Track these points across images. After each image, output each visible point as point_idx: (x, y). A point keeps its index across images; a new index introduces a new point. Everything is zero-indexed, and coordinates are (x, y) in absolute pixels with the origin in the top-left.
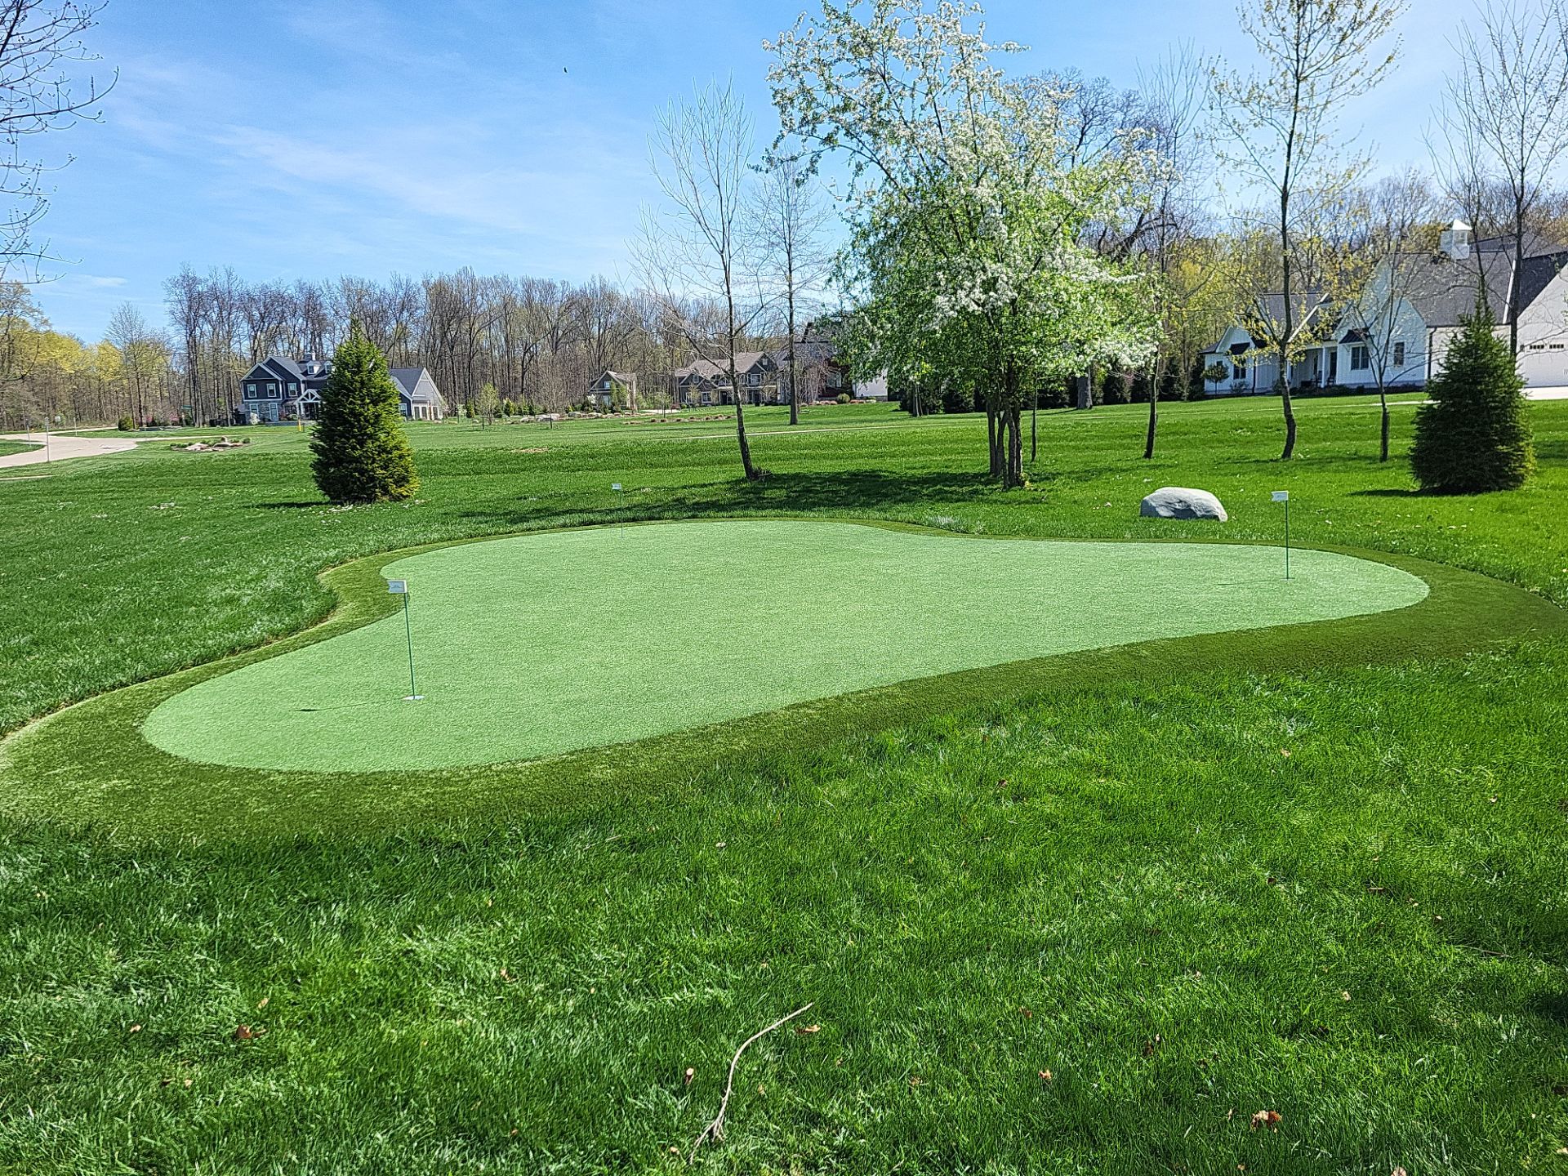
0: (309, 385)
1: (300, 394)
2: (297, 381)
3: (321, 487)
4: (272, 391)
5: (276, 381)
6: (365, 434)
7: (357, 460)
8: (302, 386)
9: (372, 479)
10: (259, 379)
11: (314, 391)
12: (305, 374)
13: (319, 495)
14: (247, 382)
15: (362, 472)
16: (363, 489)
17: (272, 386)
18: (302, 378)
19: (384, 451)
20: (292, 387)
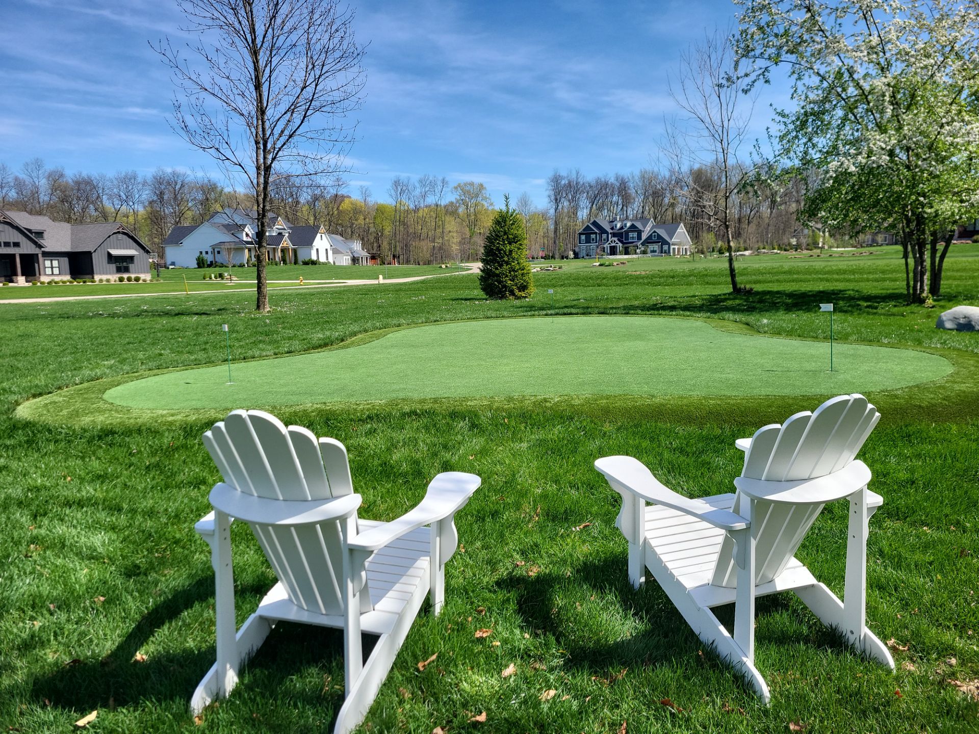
0: (614, 235)
1: (608, 240)
2: (607, 233)
3: (484, 289)
4: (593, 239)
5: (596, 233)
6: (504, 261)
7: (498, 275)
8: (610, 236)
9: (505, 286)
10: (587, 232)
11: (616, 239)
12: (612, 229)
13: (482, 294)
14: (580, 234)
15: (500, 282)
16: (500, 292)
17: (593, 236)
18: (610, 231)
19: (514, 271)
20: (604, 236)
